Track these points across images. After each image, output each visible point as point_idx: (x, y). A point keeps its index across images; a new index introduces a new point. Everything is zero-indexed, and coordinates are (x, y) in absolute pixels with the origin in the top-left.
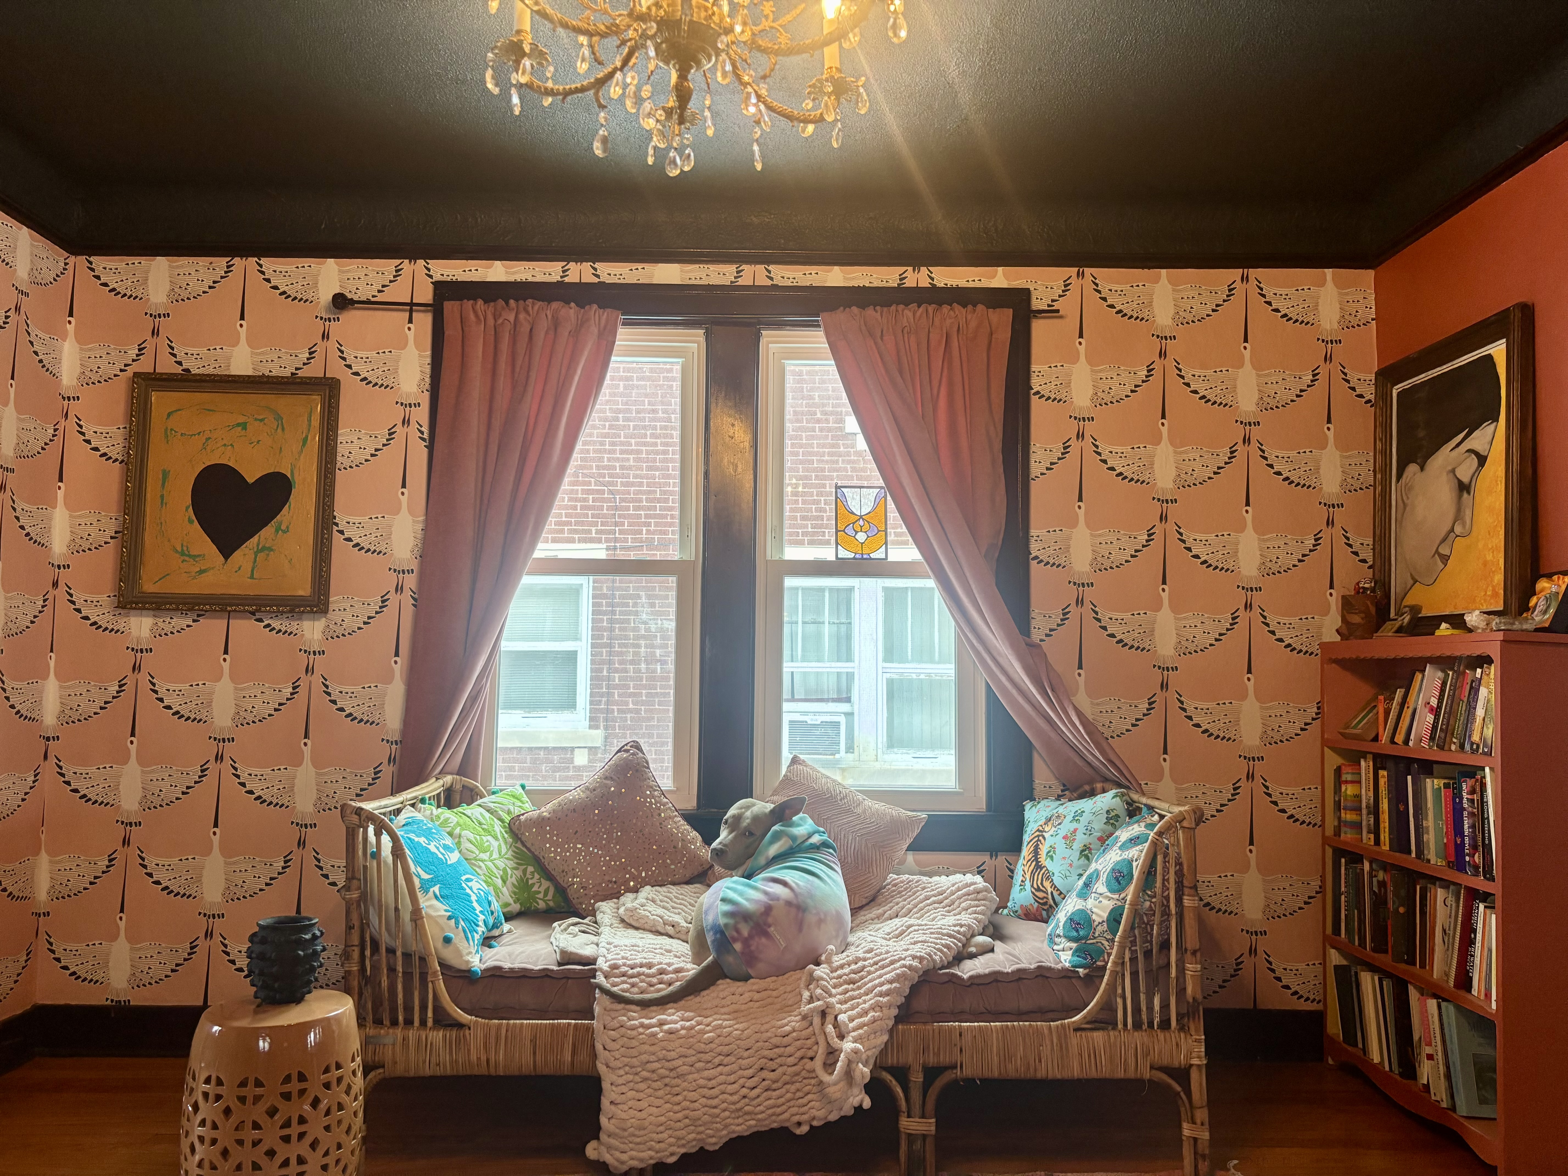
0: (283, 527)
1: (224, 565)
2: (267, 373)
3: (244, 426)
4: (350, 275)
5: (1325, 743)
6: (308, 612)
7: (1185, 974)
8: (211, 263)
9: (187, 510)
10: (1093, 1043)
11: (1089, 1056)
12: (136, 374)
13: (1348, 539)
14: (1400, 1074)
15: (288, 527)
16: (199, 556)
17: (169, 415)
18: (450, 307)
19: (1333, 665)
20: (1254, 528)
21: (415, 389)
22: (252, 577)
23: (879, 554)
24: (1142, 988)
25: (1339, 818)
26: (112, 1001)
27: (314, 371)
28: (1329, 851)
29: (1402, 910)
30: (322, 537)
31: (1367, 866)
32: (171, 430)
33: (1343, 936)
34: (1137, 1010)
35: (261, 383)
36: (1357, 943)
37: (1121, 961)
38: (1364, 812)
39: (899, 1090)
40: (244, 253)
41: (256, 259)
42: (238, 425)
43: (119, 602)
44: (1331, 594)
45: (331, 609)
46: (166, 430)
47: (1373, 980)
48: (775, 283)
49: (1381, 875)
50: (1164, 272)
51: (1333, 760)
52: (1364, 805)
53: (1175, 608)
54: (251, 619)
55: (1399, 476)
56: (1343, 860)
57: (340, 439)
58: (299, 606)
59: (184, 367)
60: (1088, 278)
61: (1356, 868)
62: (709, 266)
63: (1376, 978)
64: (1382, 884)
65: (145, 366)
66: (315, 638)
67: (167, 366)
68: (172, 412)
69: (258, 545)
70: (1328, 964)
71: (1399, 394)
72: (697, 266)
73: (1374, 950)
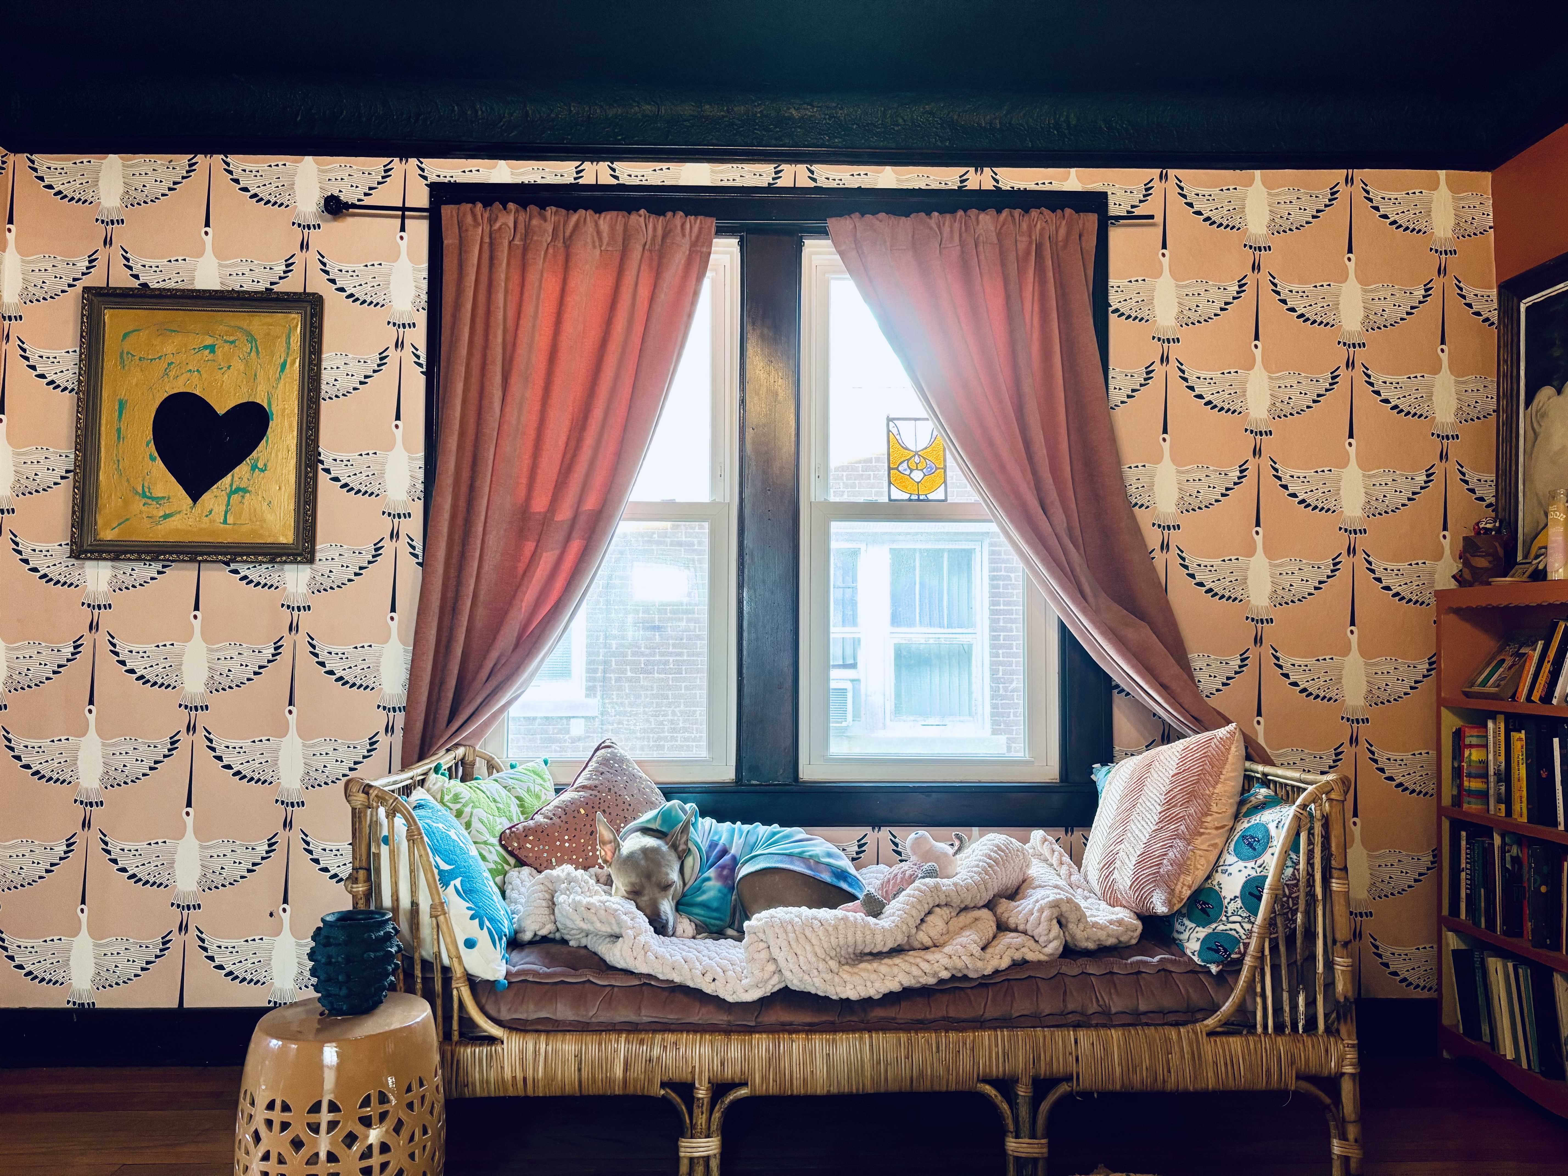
0: (260, 465)
1: (192, 508)
2: (237, 288)
3: (212, 348)
4: (332, 176)
5: (1441, 702)
6: (291, 562)
7: (1333, 969)
8: (170, 162)
9: (147, 445)
10: (1230, 1052)
11: (1226, 1064)
12: (86, 289)
13: (1463, 474)
14: (1542, 1073)
15: (265, 465)
16: (164, 498)
17: (126, 335)
18: (448, 211)
19: (1451, 615)
20: (1358, 465)
21: (409, 307)
22: (225, 522)
23: (939, 495)
24: (1285, 986)
25: (1460, 787)
26: (74, 1003)
27: (292, 285)
28: (1446, 824)
29: (1543, 889)
30: (306, 476)
31: (1497, 840)
32: (128, 353)
33: (1463, 916)
34: (1278, 1010)
35: (232, 299)
36: (1483, 926)
37: (1259, 955)
38: (1492, 779)
39: (1005, 1106)
40: (209, 149)
41: (222, 156)
42: (206, 347)
43: (72, 551)
44: (1444, 537)
45: (317, 559)
46: (122, 353)
47: (1505, 968)
48: (818, 185)
49: (1515, 850)
50: (1258, 173)
51: (1450, 722)
52: (1491, 771)
53: (1269, 553)
54: (225, 569)
55: (1529, 402)
56: (1464, 834)
57: (324, 364)
58: (281, 555)
59: (142, 281)
60: (1172, 181)
61: (1483, 842)
62: (743, 166)
63: (1510, 965)
64: (1515, 860)
65: (96, 279)
66: (299, 591)
67: (121, 279)
68: (130, 332)
69: (231, 485)
70: (1444, 948)
71: (1528, 309)
72: (730, 165)
73: (1504, 933)
